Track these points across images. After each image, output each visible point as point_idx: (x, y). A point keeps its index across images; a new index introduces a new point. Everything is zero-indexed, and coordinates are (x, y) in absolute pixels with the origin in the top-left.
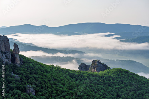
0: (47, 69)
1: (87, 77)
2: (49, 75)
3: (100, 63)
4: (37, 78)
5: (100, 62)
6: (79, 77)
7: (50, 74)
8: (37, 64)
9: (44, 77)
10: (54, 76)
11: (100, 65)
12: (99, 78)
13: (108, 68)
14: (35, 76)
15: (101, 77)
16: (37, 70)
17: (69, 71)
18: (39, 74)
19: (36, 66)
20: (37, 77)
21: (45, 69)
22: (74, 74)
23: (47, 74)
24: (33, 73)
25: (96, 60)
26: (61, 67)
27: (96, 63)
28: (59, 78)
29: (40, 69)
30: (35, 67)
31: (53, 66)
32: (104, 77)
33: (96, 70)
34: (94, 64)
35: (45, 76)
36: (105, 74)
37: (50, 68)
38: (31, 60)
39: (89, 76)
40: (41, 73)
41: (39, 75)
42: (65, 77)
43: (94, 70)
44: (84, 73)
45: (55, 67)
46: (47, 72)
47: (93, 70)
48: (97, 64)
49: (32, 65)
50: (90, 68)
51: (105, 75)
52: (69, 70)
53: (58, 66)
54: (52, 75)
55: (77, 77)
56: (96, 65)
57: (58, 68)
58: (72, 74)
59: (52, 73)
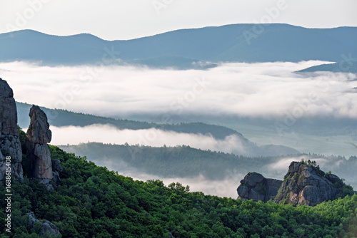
0: (144, 196)
1: (280, 222)
2: (155, 219)
3: (315, 170)
4: (117, 232)
5: (318, 168)
6: (255, 223)
7: (158, 214)
8: (109, 181)
9: (141, 227)
10: (172, 222)
11: (318, 178)
12: (323, 227)
13: (345, 190)
14: (110, 222)
15: (330, 223)
16: (114, 203)
17: (217, 203)
18: (124, 217)
19: (109, 187)
20: (118, 226)
21: (139, 197)
22: (235, 214)
23: (150, 217)
24: (101, 213)
25: (303, 163)
26: (188, 187)
27: (303, 173)
28: (191, 229)
29: (123, 199)
30: (105, 189)
31: (160, 184)
32: (338, 224)
33: (305, 195)
34: (298, 176)
35: (144, 223)
36: (341, 213)
37: (153, 192)
38: (87, 164)
39: (288, 219)
40: (127, 212)
41: (124, 221)
42: (211, 225)
43: (298, 198)
44: (267, 210)
45: (167, 189)
46: (146, 209)
47: (293, 197)
48: (306, 174)
49: (95, 181)
50: (280, 191)
51: (343, 216)
52: (216, 198)
53: (178, 184)
54: (164, 219)
55: (246, 226)
56: (304, 181)
57: (180, 192)
58: (227, 212)
59: (163, 213)
